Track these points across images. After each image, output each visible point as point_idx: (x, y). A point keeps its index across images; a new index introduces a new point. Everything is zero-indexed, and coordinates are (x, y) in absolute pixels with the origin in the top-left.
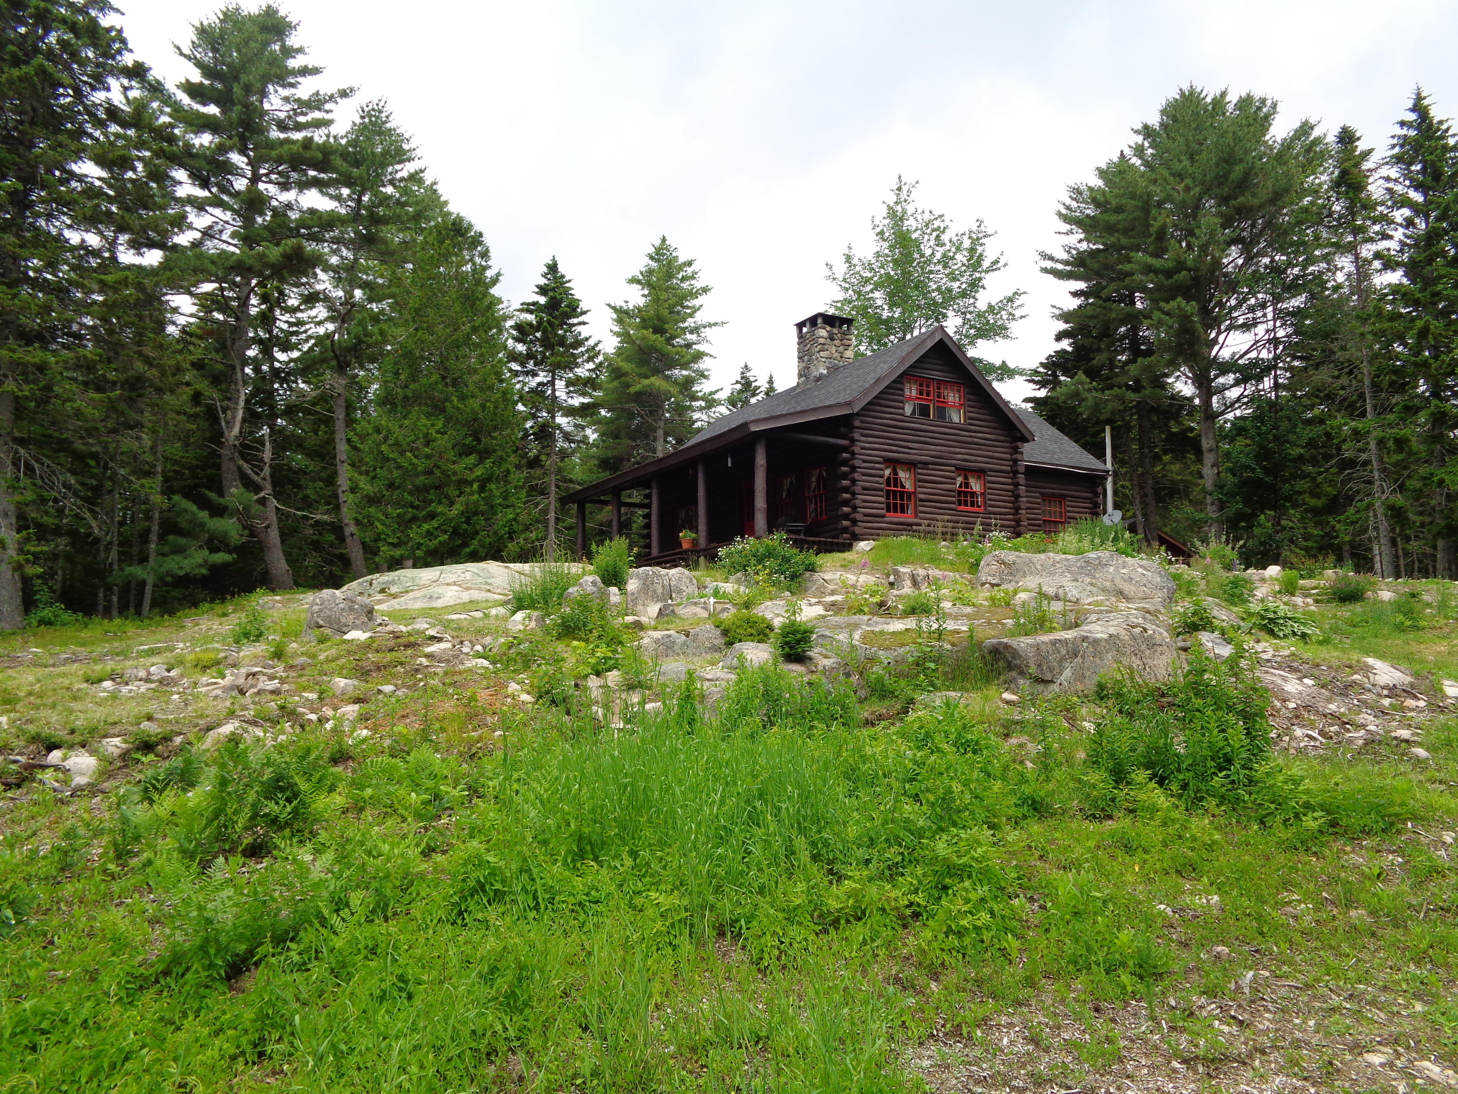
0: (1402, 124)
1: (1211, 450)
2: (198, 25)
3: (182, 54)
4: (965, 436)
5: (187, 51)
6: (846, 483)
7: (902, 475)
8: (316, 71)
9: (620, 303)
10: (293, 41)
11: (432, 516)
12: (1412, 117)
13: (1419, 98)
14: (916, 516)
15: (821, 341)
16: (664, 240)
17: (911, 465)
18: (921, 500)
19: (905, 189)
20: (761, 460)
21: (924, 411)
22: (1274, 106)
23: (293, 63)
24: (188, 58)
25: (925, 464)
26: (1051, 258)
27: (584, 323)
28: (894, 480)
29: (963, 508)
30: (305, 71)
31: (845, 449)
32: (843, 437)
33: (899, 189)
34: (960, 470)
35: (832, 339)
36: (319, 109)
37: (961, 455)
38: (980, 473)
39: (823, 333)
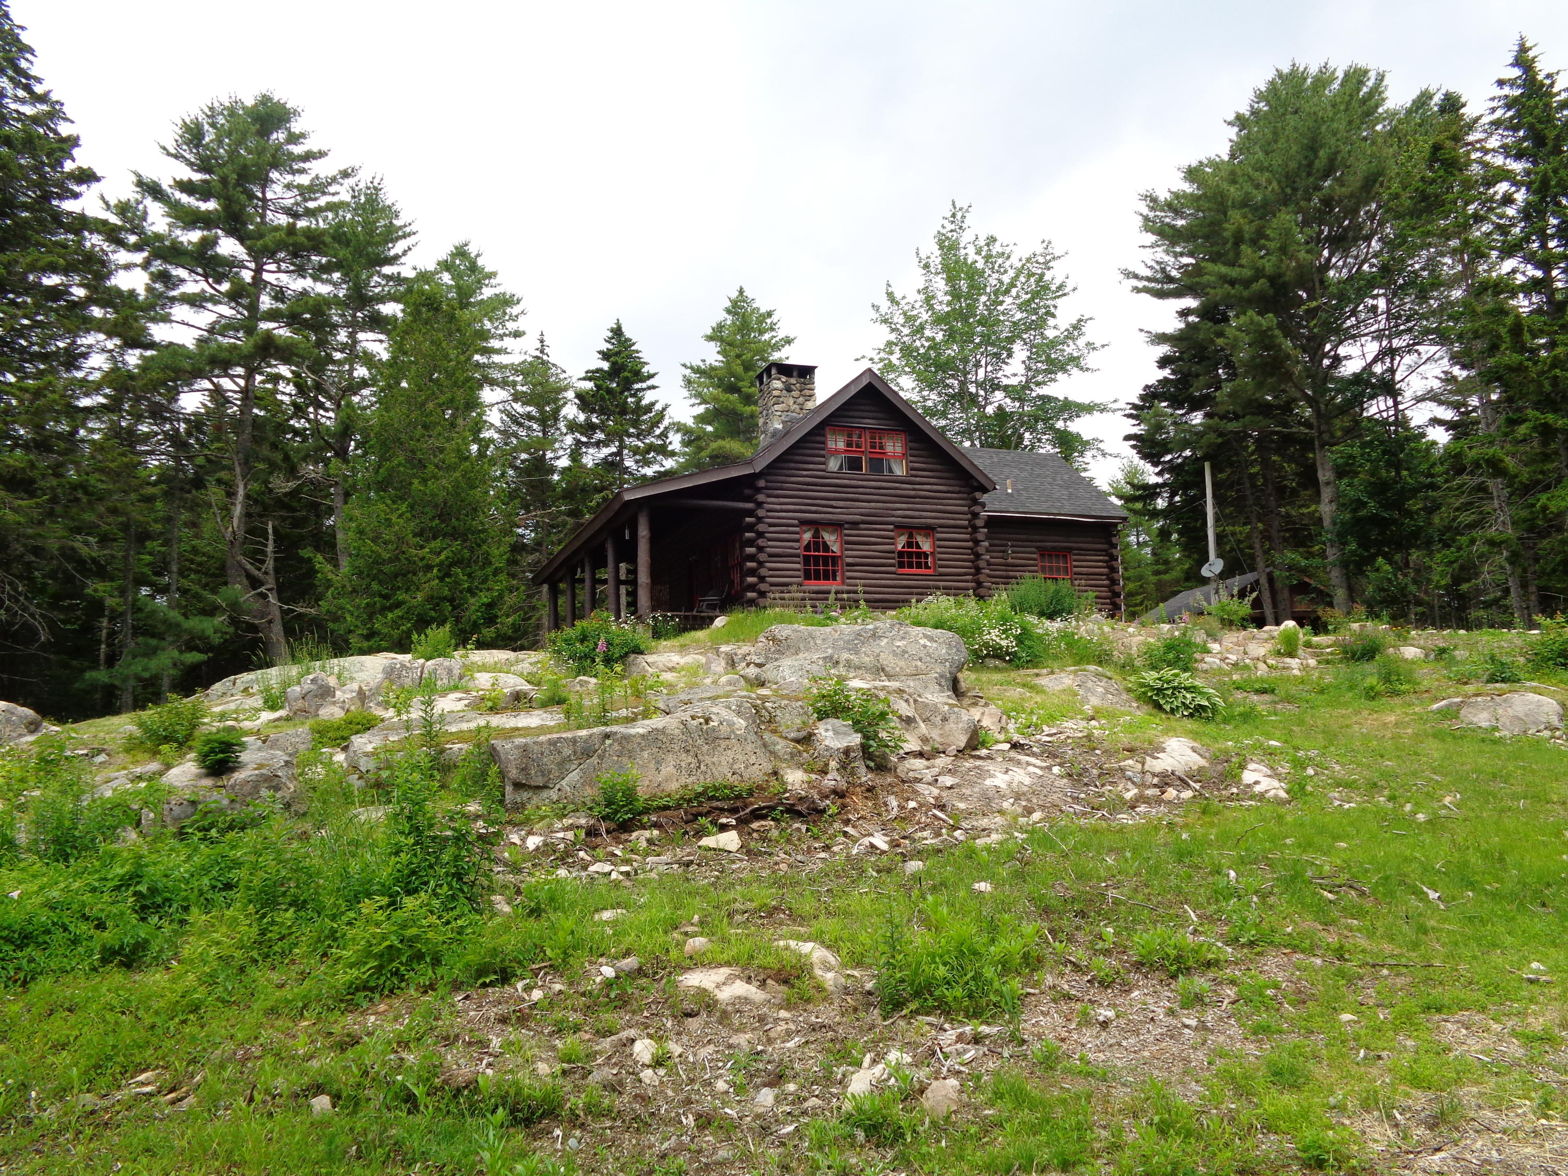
0: (1501, 83)
1: (1328, 484)
2: (180, 123)
3: (169, 154)
4: (909, 491)
5: (173, 151)
6: (751, 550)
7: (829, 538)
8: (321, 154)
9: (697, 362)
10: (296, 127)
12: (1516, 72)
13: (1523, 49)
14: (843, 583)
15: (775, 393)
16: (741, 291)
17: (836, 526)
18: (849, 565)
19: (959, 215)
20: (643, 532)
21: (854, 464)
22: (1381, 78)
23: (297, 150)
24: (176, 157)
25: (855, 525)
26: (1136, 276)
27: (654, 387)
28: (818, 544)
29: (906, 570)
30: (308, 156)
31: (751, 513)
32: (749, 499)
33: (954, 215)
34: (900, 527)
35: (789, 390)
36: (324, 193)
37: (901, 512)
38: (928, 530)
39: (777, 384)
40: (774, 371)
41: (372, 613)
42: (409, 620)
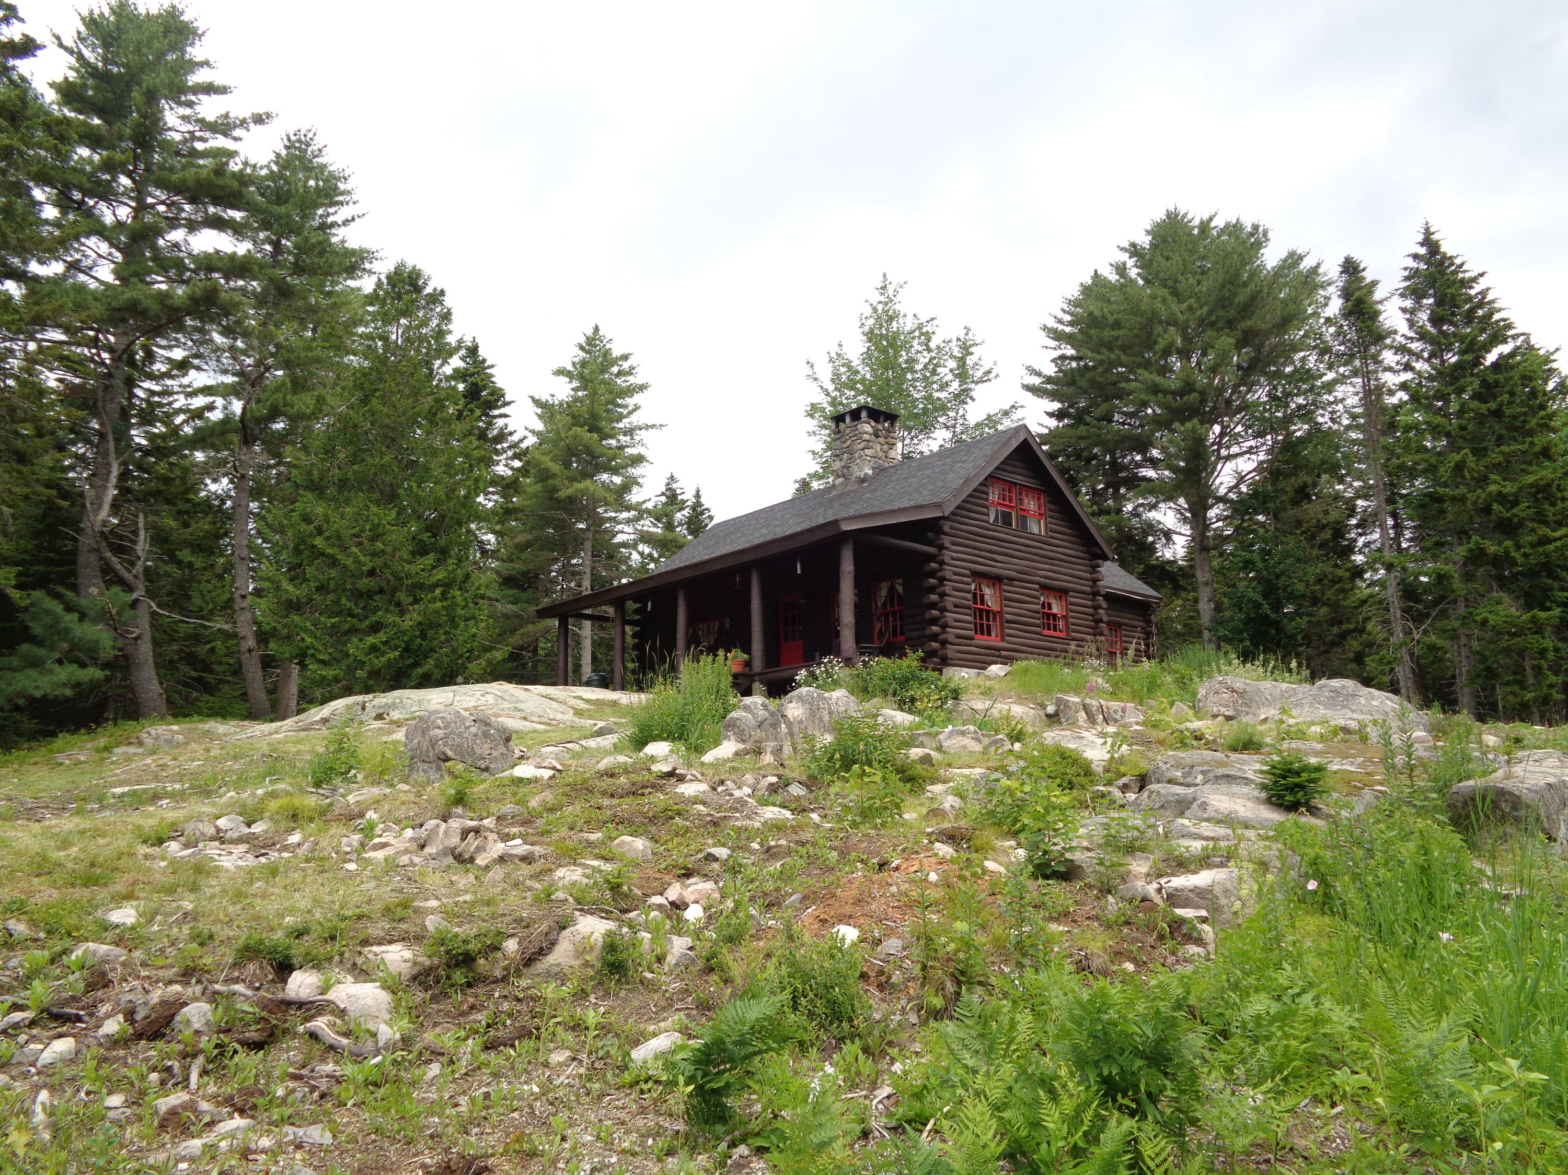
0: (1416, 257)
1: (1207, 584)
2: (85, 13)
3: (61, 45)
4: (1048, 551)
5: (69, 42)
6: (934, 597)
7: (987, 591)
8: (222, 90)
9: (544, 397)
10: (196, 52)
11: (375, 628)
12: (1422, 251)
13: (1428, 233)
14: (1002, 640)
15: (866, 437)
16: (597, 329)
17: (996, 580)
18: (1008, 622)
19: (891, 289)
20: (847, 566)
21: (1006, 520)
22: (1265, 233)
23: (194, 79)
24: (70, 51)
25: (1011, 579)
26: (1039, 374)
27: (505, 416)
28: (978, 597)
29: (1046, 632)
30: (210, 89)
31: (931, 558)
32: (929, 543)
33: (884, 288)
34: (1044, 588)
35: (877, 436)
36: (225, 135)
37: (1044, 572)
38: (1061, 592)
39: (868, 428)
40: (864, 414)
41: (340, 636)
42: (396, 648)
